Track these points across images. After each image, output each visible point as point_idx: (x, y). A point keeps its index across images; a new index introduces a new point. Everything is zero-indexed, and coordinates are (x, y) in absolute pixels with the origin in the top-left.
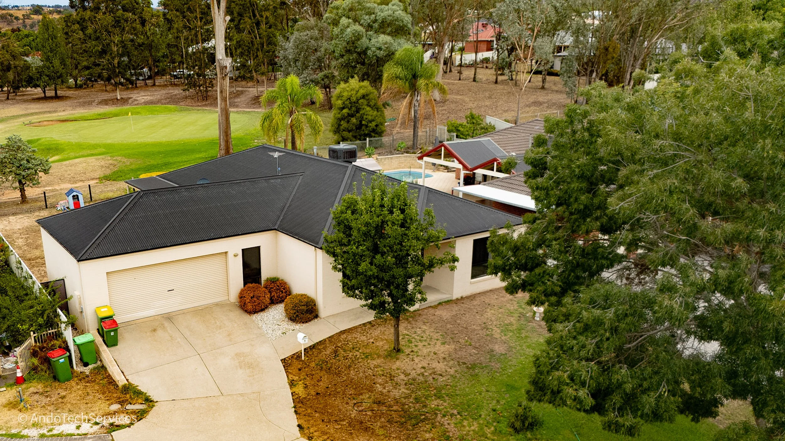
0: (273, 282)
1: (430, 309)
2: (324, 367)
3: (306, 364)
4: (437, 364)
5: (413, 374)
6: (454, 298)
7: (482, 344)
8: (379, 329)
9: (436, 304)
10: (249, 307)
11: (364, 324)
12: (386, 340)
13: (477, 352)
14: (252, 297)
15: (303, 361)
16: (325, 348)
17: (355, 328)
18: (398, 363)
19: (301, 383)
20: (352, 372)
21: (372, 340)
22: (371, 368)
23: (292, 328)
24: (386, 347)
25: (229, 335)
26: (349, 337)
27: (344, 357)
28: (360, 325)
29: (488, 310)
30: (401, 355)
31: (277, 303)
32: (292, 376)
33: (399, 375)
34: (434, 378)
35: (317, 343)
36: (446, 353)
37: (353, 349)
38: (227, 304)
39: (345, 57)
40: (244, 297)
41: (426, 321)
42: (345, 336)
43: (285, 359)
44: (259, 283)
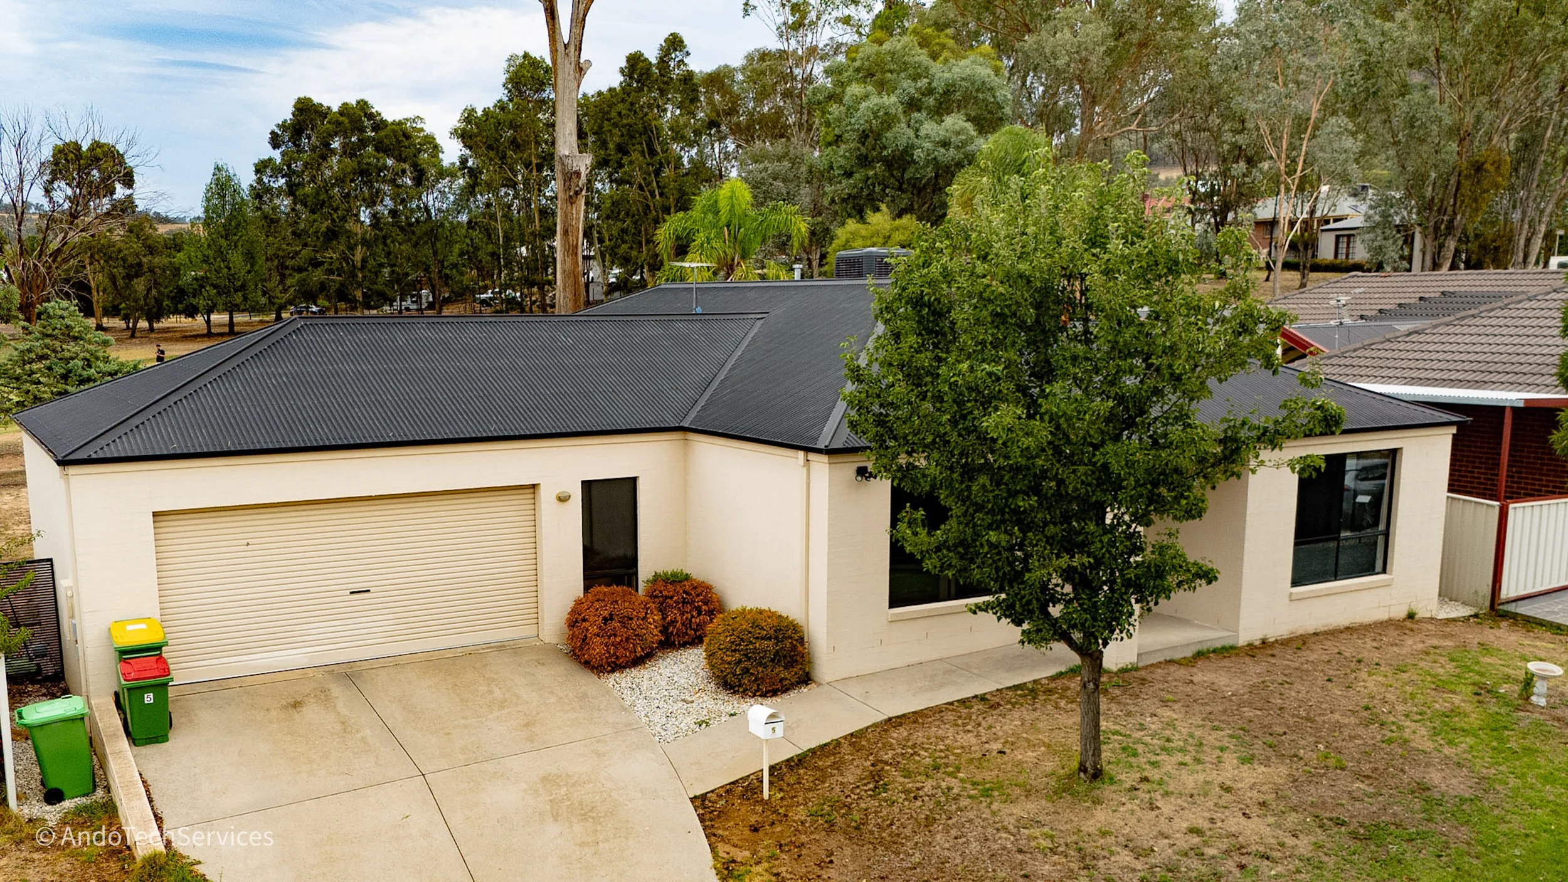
0: (673, 583)
1: (1173, 668)
2: (840, 821)
3: (776, 812)
4: (1243, 820)
5: (1163, 852)
6: (1242, 641)
7: (1381, 766)
8: (1016, 714)
9: (1189, 653)
10: (597, 648)
11: (963, 702)
12: (1048, 746)
13: (1371, 790)
14: (605, 620)
15: (767, 803)
16: (838, 766)
17: (938, 710)
18: (1101, 816)
19: (759, 869)
20: (938, 837)
21: (996, 746)
22: (1006, 829)
23: (729, 709)
24: (1049, 765)
25: (527, 725)
26: (919, 736)
27: (906, 792)
28: (951, 704)
29: (1363, 675)
30: (1107, 791)
31: (684, 645)
32: (728, 848)
33: (1112, 853)
34: (1242, 867)
35: (813, 751)
36: (1264, 788)
37: (937, 768)
38: (532, 648)
39: (857, 176)
40: (584, 620)
41: (1170, 697)
42: (903, 732)
43: (704, 797)
44: (630, 585)
